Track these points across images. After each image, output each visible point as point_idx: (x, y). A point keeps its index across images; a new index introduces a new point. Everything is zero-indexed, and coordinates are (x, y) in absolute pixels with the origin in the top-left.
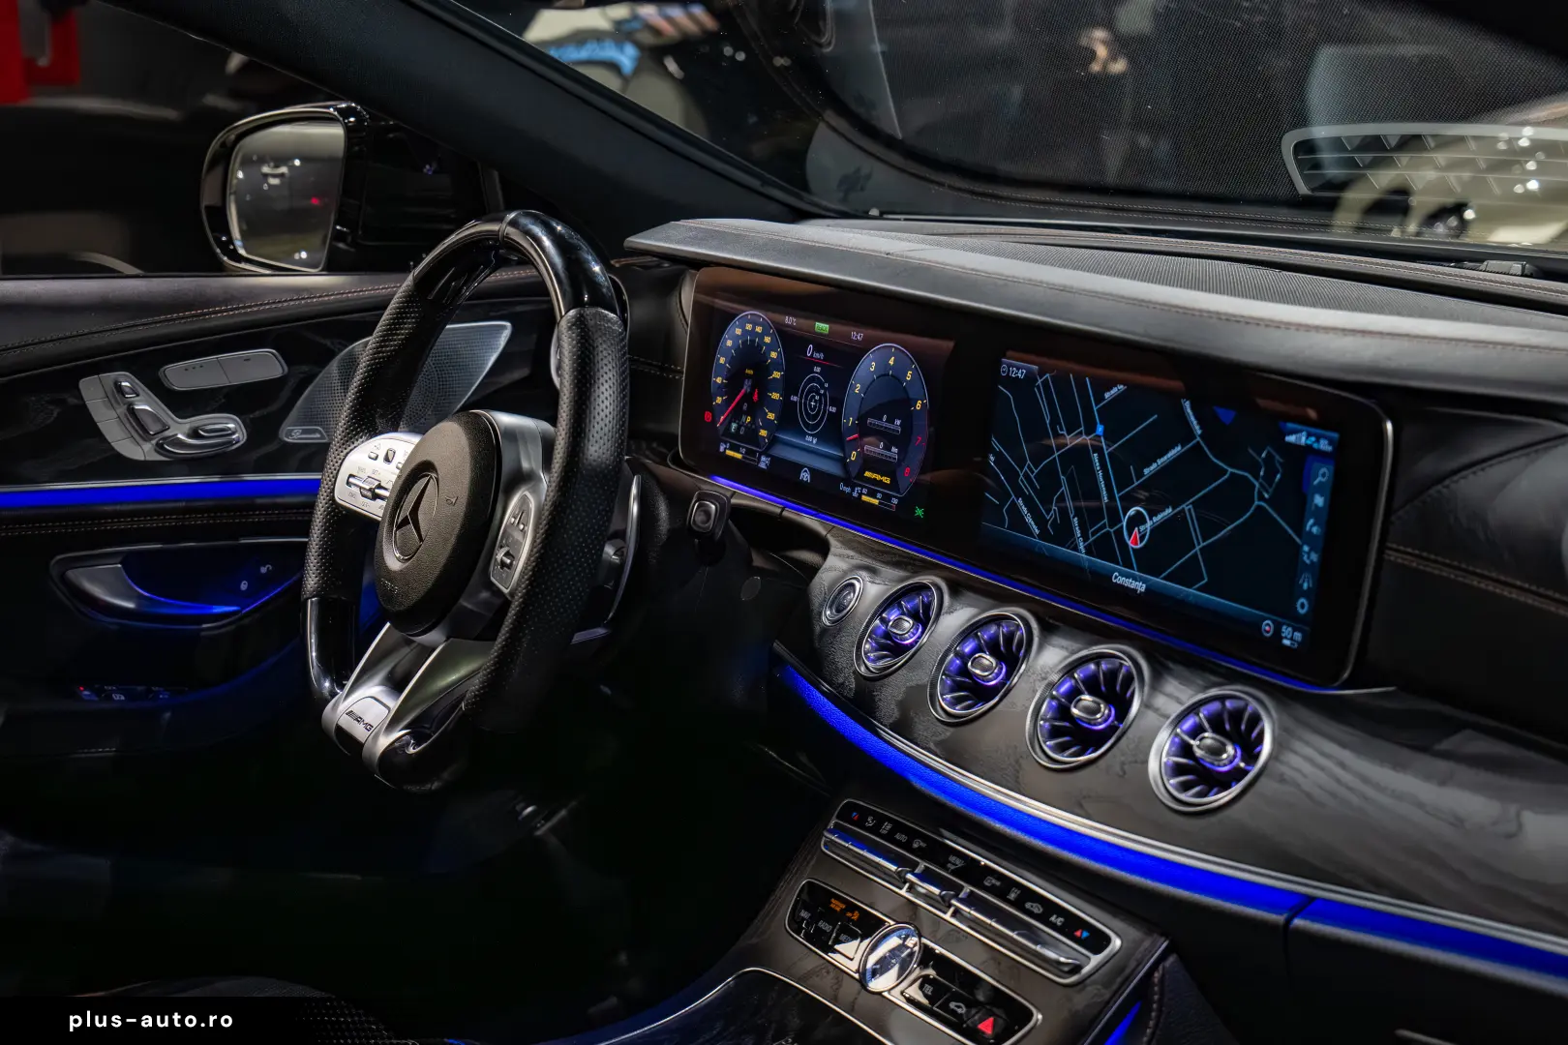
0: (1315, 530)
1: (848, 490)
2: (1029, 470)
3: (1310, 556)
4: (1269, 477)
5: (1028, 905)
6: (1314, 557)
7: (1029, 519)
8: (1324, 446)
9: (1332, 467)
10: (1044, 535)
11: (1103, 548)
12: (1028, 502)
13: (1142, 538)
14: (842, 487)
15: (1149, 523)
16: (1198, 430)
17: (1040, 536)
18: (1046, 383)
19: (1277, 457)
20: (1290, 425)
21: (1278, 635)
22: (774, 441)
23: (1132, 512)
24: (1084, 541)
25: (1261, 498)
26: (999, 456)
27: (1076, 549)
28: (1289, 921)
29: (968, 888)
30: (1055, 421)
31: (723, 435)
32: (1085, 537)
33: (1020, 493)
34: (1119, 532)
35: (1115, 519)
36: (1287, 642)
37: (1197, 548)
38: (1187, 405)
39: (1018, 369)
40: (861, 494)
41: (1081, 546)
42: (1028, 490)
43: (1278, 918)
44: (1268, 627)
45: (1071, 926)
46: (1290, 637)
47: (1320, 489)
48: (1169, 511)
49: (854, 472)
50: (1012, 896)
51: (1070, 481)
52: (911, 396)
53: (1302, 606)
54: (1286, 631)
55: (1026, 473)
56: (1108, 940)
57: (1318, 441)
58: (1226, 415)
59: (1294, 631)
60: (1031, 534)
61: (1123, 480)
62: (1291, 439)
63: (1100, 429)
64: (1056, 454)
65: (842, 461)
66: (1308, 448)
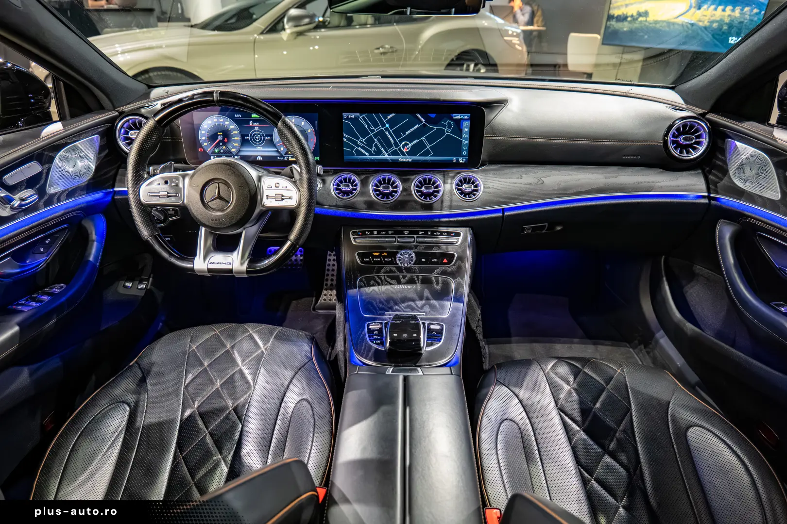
0: (466, 136)
1: (282, 158)
2: (362, 140)
3: (465, 142)
4: (450, 127)
5: (435, 234)
6: (467, 142)
7: (364, 152)
8: (466, 117)
9: (469, 122)
10: (371, 154)
11: (395, 153)
12: (363, 148)
13: (408, 149)
14: (278, 158)
15: (410, 145)
16: (423, 120)
17: (369, 155)
18: (363, 118)
19: (451, 122)
20: (454, 115)
21: (458, 160)
22: (239, 151)
23: (403, 143)
24: (387, 153)
25: (447, 132)
26: (348, 139)
27: (384, 155)
28: (503, 214)
29: (415, 236)
30: (369, 126)
31: (211, 154)
32: (387, 152)
33: (358, 146)
34: (400, 149)
35: (397, 146)
36: (461, 162)
37: (428, 147)
38: (419, 115)
39: (351, 115)
40: (288, 159)
41: (386, 154)
42: (362, 145)
43: (500, 214)
44: (454, 160)
45: (449, 234)
46: (461, 160)
47: (466, 127)
48: (417, 141)
49: (283, 153)
50: (429, 233)
51: (379, 140)
52: (305, 129)
53: (465, 153)
54: (460, 159)
55: (360, 141)
56: (460, 233)
57: (464, 116)
58: (433, 116)
59: (463, 158)
60: (365, 155)
61: (398, 136)
62: (456, 118)
63: (387, 126)
64: (371, 134)
65: (277, 151)
66: (461, 119)
